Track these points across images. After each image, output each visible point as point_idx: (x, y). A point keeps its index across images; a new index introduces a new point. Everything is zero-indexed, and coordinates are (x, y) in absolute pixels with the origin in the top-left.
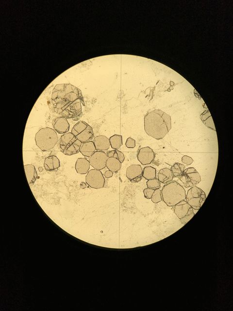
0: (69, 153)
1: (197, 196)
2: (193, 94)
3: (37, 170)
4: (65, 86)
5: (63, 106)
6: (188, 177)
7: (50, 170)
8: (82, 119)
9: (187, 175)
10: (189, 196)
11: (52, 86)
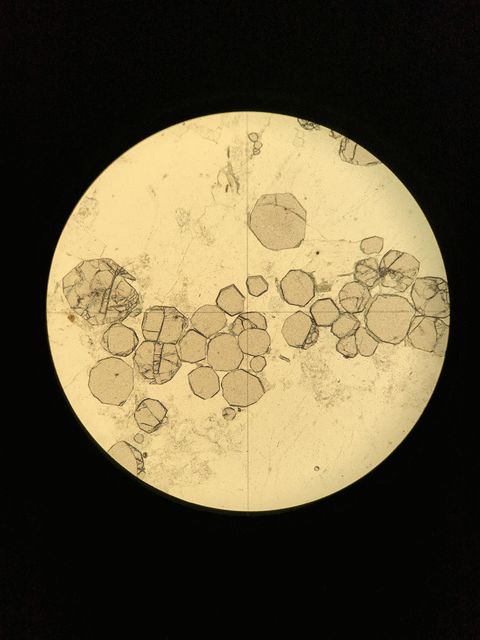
0: (166, 376)
1: (432, 293)
2: (302, 129)
3: (133, 444)
4: (78, 270)
5: (99, 306)
6: (394, 272)
7: (156, 428)
8: (146, 305)
9: (389, 270)
10: (419, 303)
11: (58, 285)
